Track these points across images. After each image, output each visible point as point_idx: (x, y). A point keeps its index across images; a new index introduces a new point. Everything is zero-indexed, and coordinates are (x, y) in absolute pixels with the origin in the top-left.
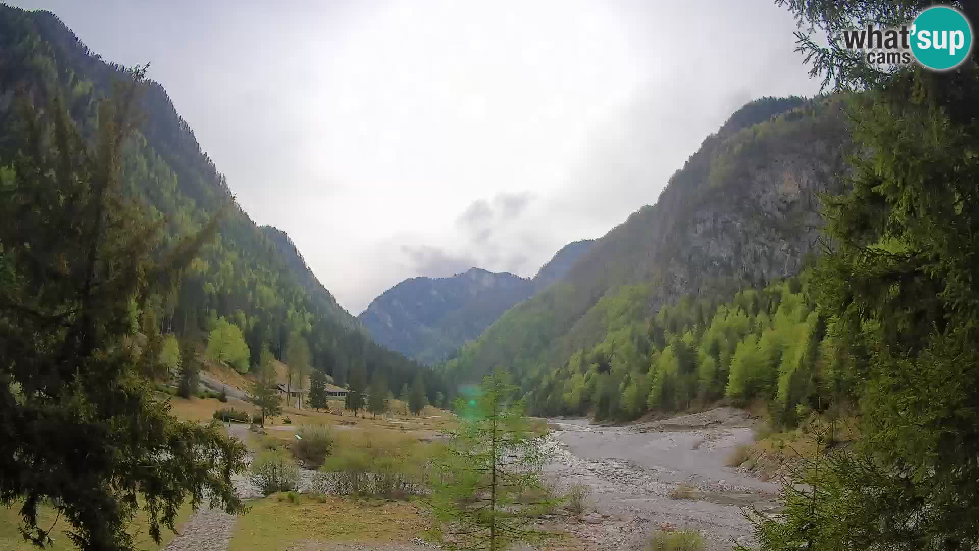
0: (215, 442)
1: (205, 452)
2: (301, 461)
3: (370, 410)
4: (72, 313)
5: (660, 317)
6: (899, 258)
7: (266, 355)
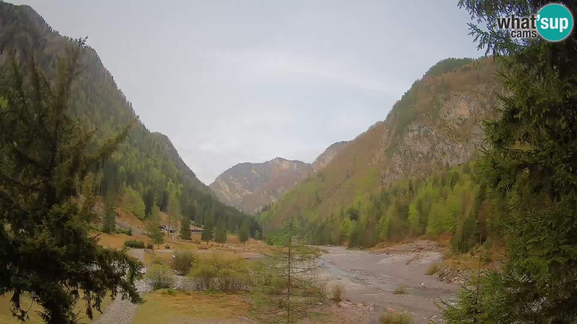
0: (124, 260)
1: (119, 265)
2: (175, 270)
3: (216, 241)
4: (41, 183)
5: (387, 187)
6: (529, 154)
7: (155, 208)
